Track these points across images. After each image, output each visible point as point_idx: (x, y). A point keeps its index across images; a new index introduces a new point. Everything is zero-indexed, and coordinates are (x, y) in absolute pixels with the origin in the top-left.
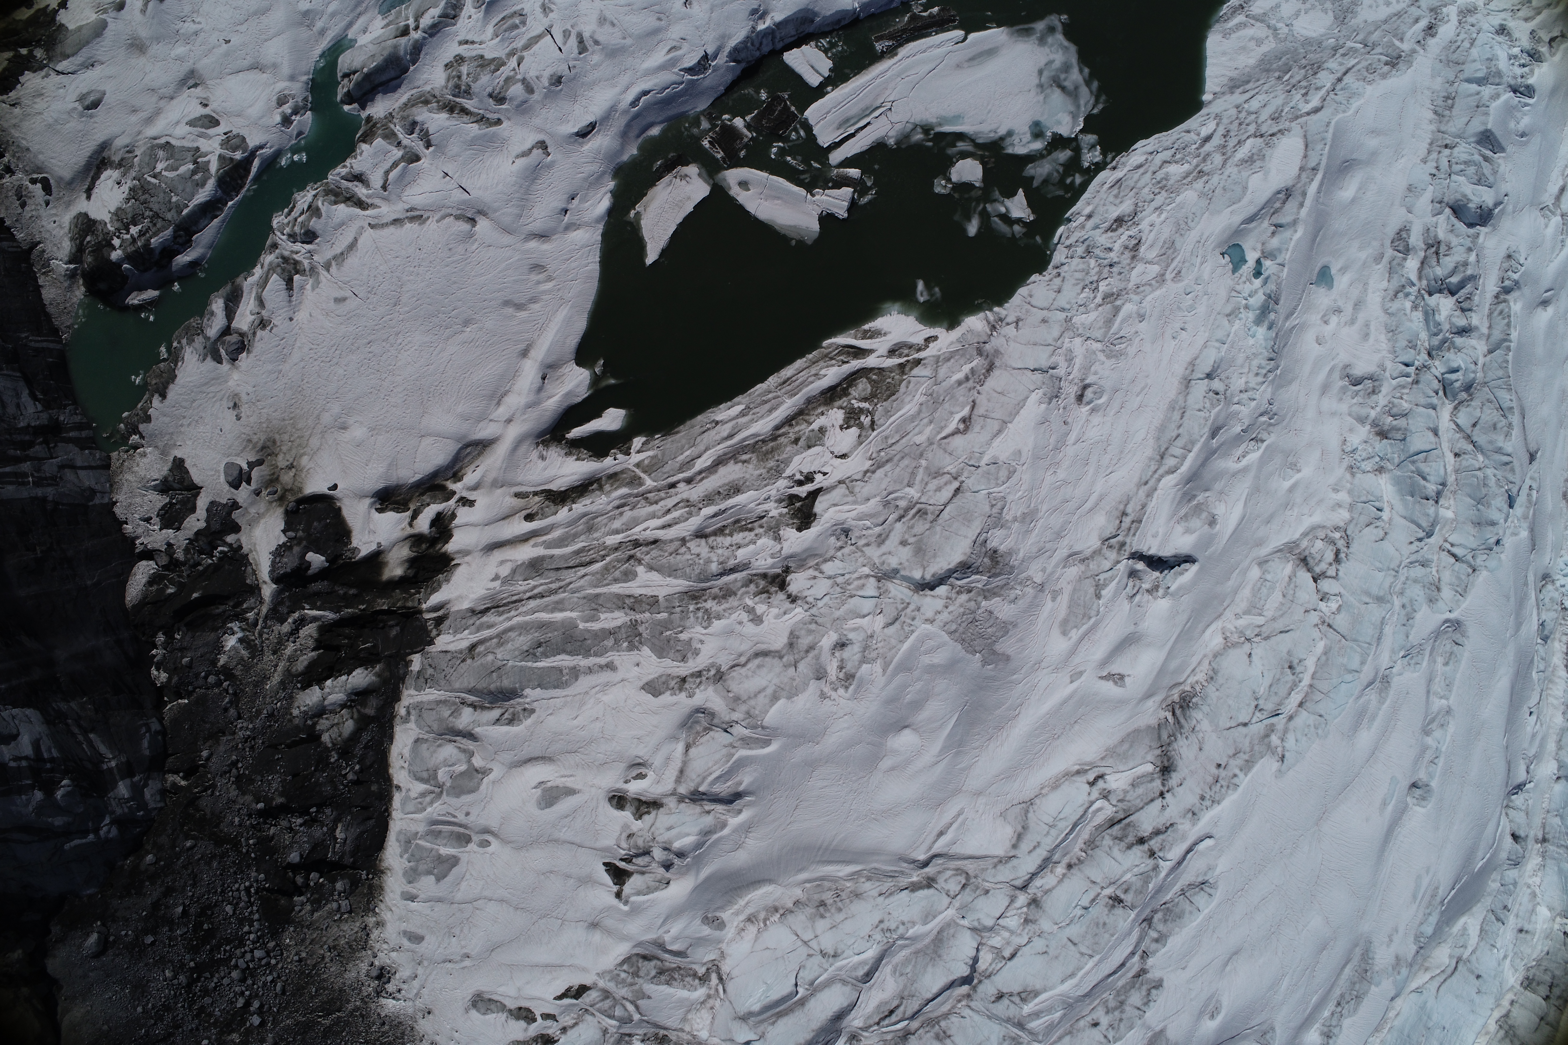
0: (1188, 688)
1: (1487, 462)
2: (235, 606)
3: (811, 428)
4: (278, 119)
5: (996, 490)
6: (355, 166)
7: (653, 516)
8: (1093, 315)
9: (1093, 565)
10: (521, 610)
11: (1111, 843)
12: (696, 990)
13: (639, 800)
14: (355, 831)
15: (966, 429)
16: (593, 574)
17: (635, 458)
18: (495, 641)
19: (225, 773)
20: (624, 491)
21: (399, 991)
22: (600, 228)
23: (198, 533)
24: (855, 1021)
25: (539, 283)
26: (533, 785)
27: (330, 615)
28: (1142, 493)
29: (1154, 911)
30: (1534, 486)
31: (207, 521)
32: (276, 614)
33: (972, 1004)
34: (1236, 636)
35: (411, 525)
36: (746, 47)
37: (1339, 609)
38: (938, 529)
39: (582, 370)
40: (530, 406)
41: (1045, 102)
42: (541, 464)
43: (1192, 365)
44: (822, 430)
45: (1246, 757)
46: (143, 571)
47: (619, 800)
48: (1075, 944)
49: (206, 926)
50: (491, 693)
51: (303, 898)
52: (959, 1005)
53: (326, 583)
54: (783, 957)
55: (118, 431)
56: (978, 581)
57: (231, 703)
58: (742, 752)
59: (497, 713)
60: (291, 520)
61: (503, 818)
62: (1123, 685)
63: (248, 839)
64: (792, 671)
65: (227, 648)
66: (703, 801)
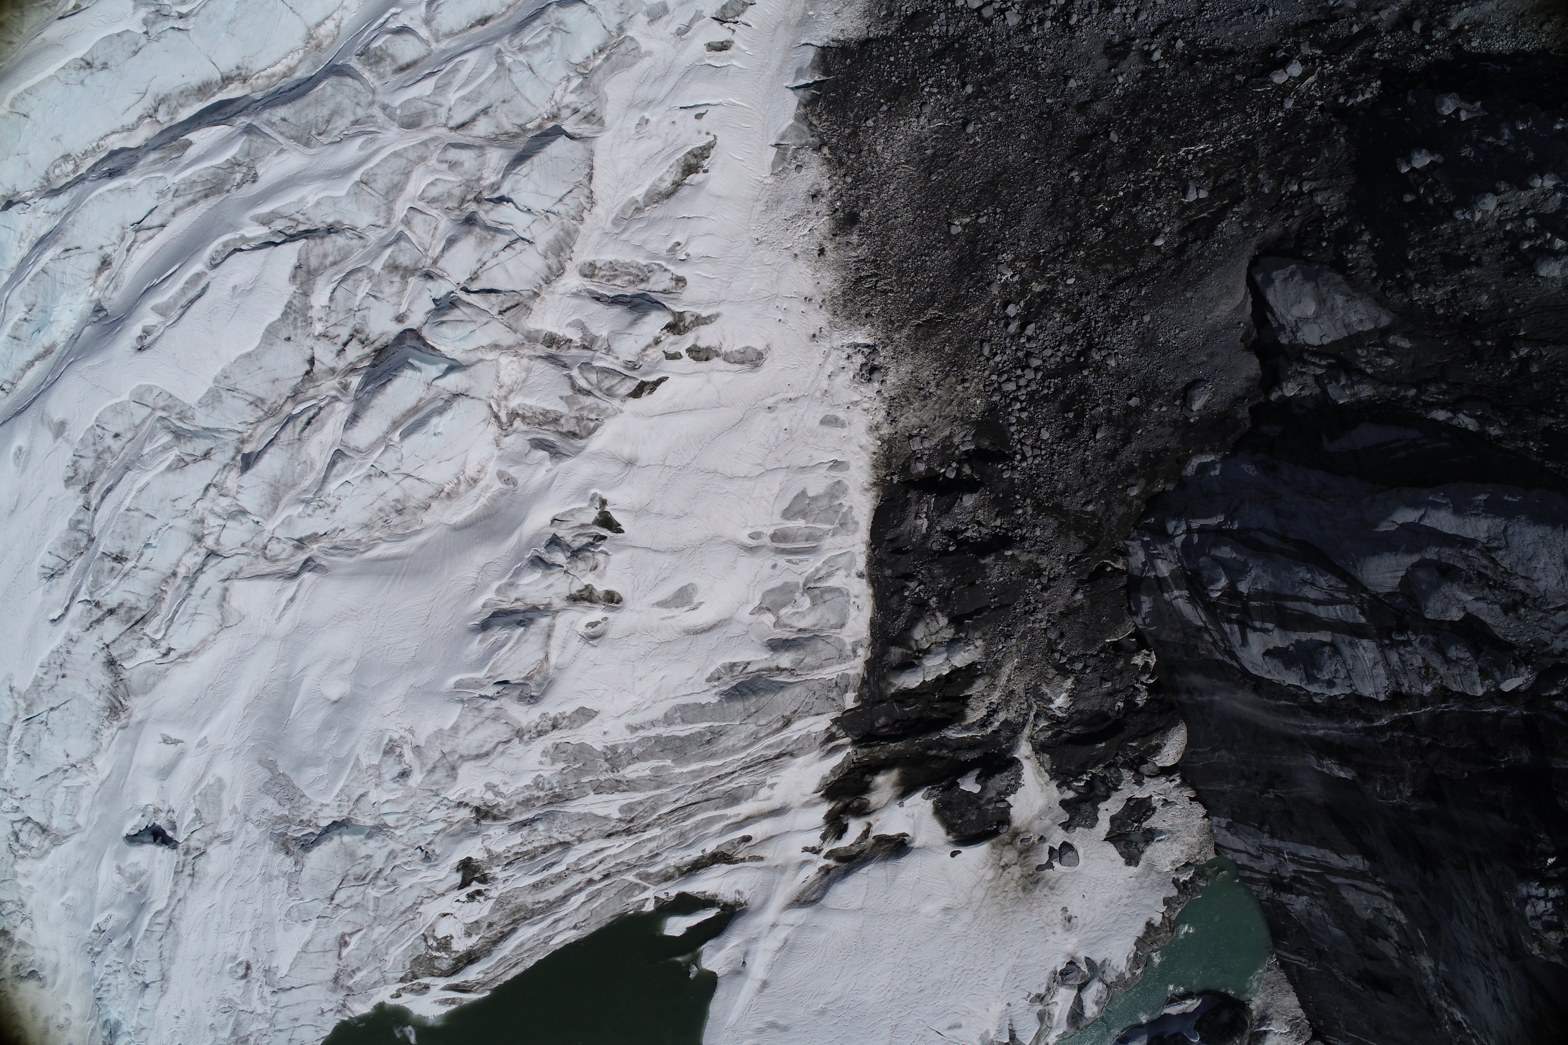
0: (115, 723)
2: (1060, 732)
3: (480, 936)
5: (297, 902)
7: (616, 856)
8: (253, 1029)
9: (209, 833)
10: (740, 763)
11: (138, 605)
12: (519, 405)
13: (591, 601)
14: (907, 527)
15: (343, 936)
16: (667, 803)
17: (650, 894)
18: (761, 737)
19: (1055, 579)
20: (652, 870)
21: (849, 357)
23: (1107, 797)
24: (343, 410)
26: (703, 606)
27: (953, 734)
28: (181, 894)
29: (87, 549)
31: (1097, 810)
32: (1013, 729)
33: (235, 436)
34: (85, 768)
35: (870, 825)
38: (339, 872)
39: (710, 969)
40: (754, 940)
42: (740, 887)
43: (163, 992)
45: (42, 689)
46: (1169, 757)
47: (612, 599)
48: (147, 516)
49: (1071, 416)
50: (755, 693)
51: (963, 448)
52: (249, 433)
53: (962, 759)
54: (426, 462)
55: (1208, 879)
56: (295, 832)
57: (1057, 644)
58: (480, 675)
59: (750, 669)
60: (1004, 818)
61: (734, 568)
62: (162, 735)
63: (1025, 513)
64: (446, 750)
65: (1064, 695)
66: (524, 612)
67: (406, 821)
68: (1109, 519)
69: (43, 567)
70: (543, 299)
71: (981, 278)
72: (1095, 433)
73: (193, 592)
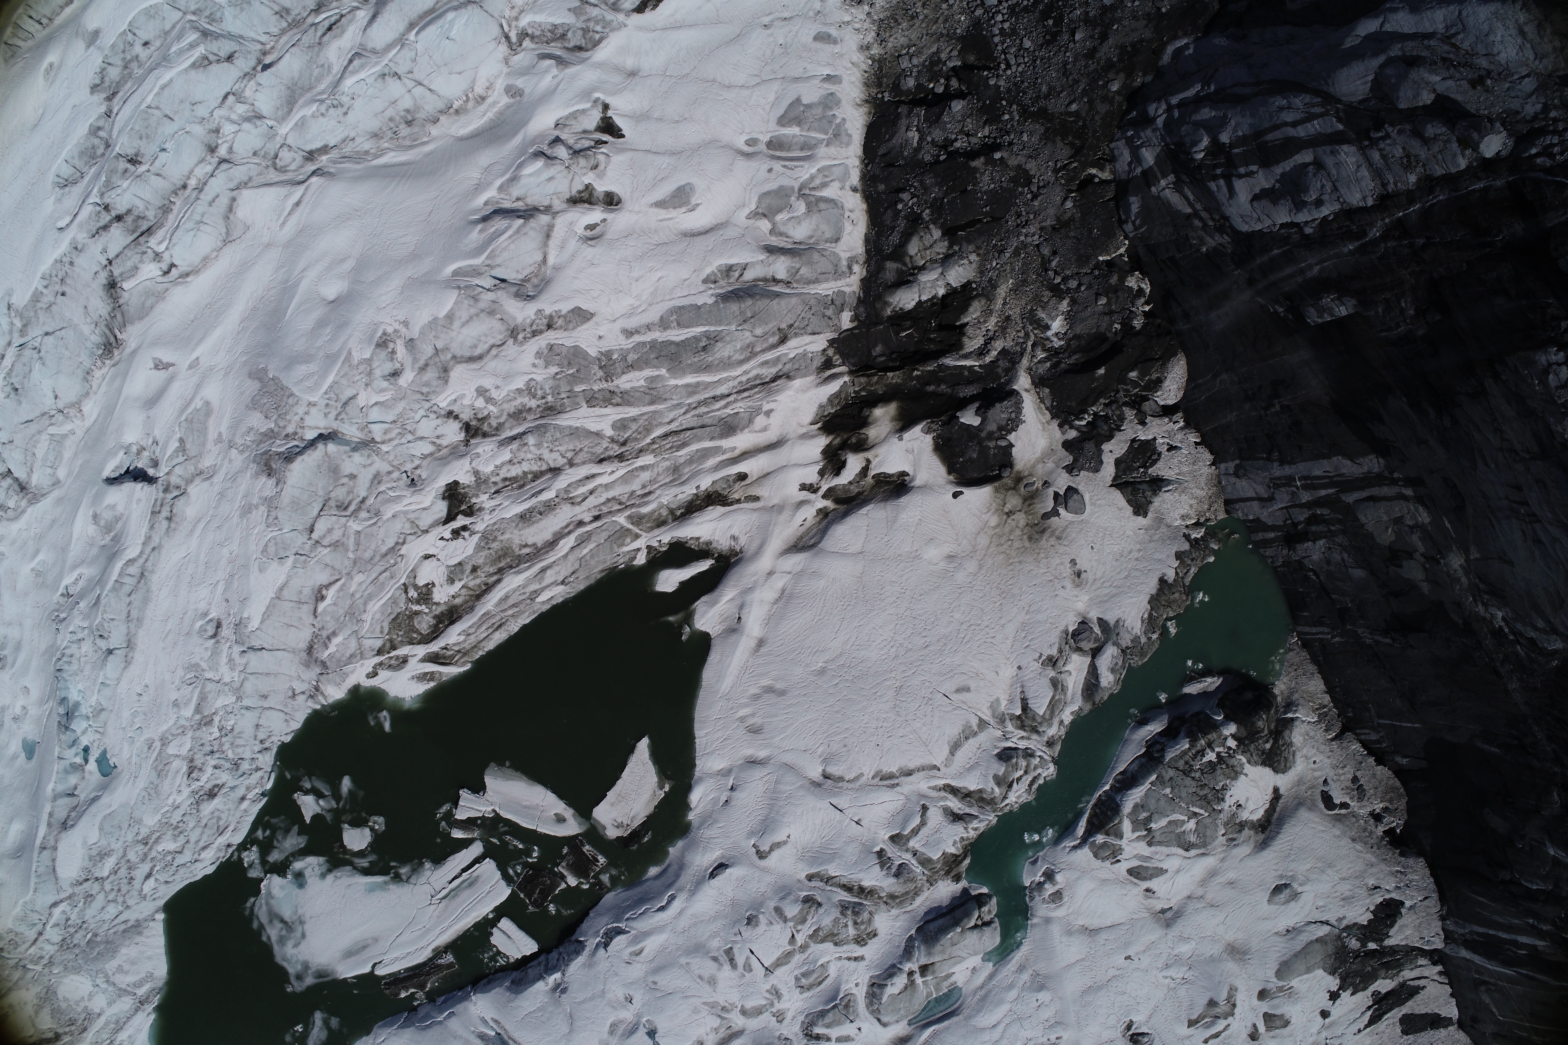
0: (107, 362)
2: (1059, 363)
3: (462, 583)
4: (1059, 878)
5: (276, 534)
6: (962, 829)
7: (607, 487)
8: (219, 703)
9: (191, 469)
10: (736, 383)
11: (146, 212)
12: (529, 24)
13: (590, 203)
14: (898, 141)
15: (320, 591)
16: (661, 424)
17: (641, 543)
18: (758, 349)
19: (1044, 187)
20: (645, 510)
22: (697, 773)
23: (1110, 437)
24: (362, 16)
25: (753, 715)
26: (700, 207)
28: (156, 540)
29: (102, 156)
31: (1100, 452)
32: (1011, 358)
33: (259, 47)
34: (72, 414)
35: (868, 461)
36: (569, 956)
38: (321, 493)
39: (703, 629)
40: (750, 590)
41: (296, 907)
42: (735, 531)
43: (128, 662)
44: (451, 581)
45: (39, 306)
46: (1171, 393)
47: (611, 201)
48: (166, 115)
49: (1050, 22)
50: (751, 296)
51: (950, 64)
52: (271, 44)
53: (961, 395)
54: (438, 67)
55: (1219, 541)
56: (279, 446)
57: (1050, 261)
58: (478, 262)
59: (748, 275)
60: (1005, 458)
61: (731, 170)
62: (154, 359)
63: (1012, 119)
64: (439, 346)
65: (1060, 318)
66: (523, 210)
67: (393, 435)
68: (1093, 119)
69: (58, 176)
72: (1073, 34)
73: (202, 196)
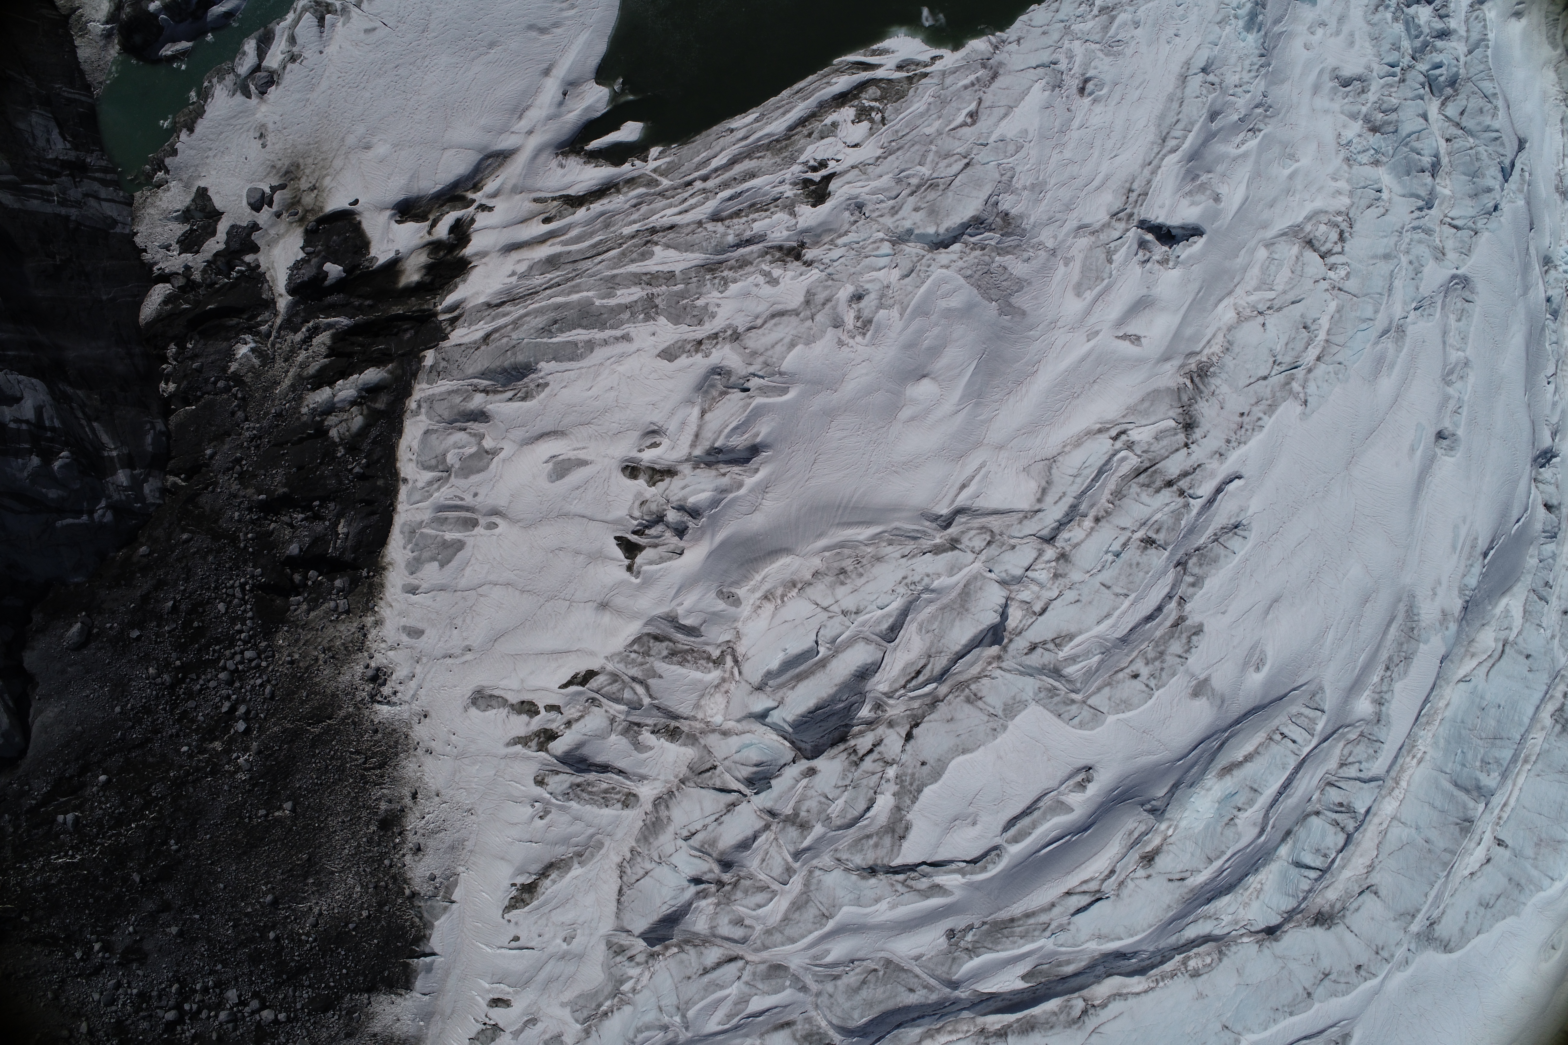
0: (1204, 359)
1: (1477, 142)
2: (249, 319)
3: (824, 123)
5: (1005, 161)
7: (670, 206)
8: (1090, 24)
9: (1103, 237)
10: (536, 299)
11: (1139, 490)
12: (709, 672)
13: (653, 469)
14: (357, 526)
15: (974, 122)
16: (610, 260)
17: (652, 164)
18: (511, 326)
19: (228, 469)
20: (642, 190)
21: (395, 693)
23: (217, 255)
24: (880, 684)
25: (562, 10)
26: (544, 459)
27: (343, 321)
28: (1146, 171)
29: (1188, 555)
30: (1525, 168)
31: (227, 243)
32: (290, 324)
33: (1004, 665)
34: (1248, 310)
35: (429, 233)
37: (1348, 275)
38: (950, 194)
39: (602, 88)
40: (550, 118)
42: (560, 171)
43: (1187, 64)
44: (835, 125)
45: (1269, 402)
46: (159, 293)
47: (632, 470)
48: (1108, 588)
49: (196, 624)
50: (505, 371)
51: (300, 599)
52: (990, 668)
53: (341, 296)
54: (802, 623)
56: (992, 238)
57: (238, 406)
58: (760, 400)
59: (510, 394)
60: (310, 237)
61: (512, 495)
62: (1140, 345)
63: (246, 534)
64: (809, 323)
65: (238, 356)
66: (718, 462)
67: (871, 247)
68: (171, 525)
69: (1244, 537)
70: (676, 776)
71: (267, 758)
73: (1073, 501)
